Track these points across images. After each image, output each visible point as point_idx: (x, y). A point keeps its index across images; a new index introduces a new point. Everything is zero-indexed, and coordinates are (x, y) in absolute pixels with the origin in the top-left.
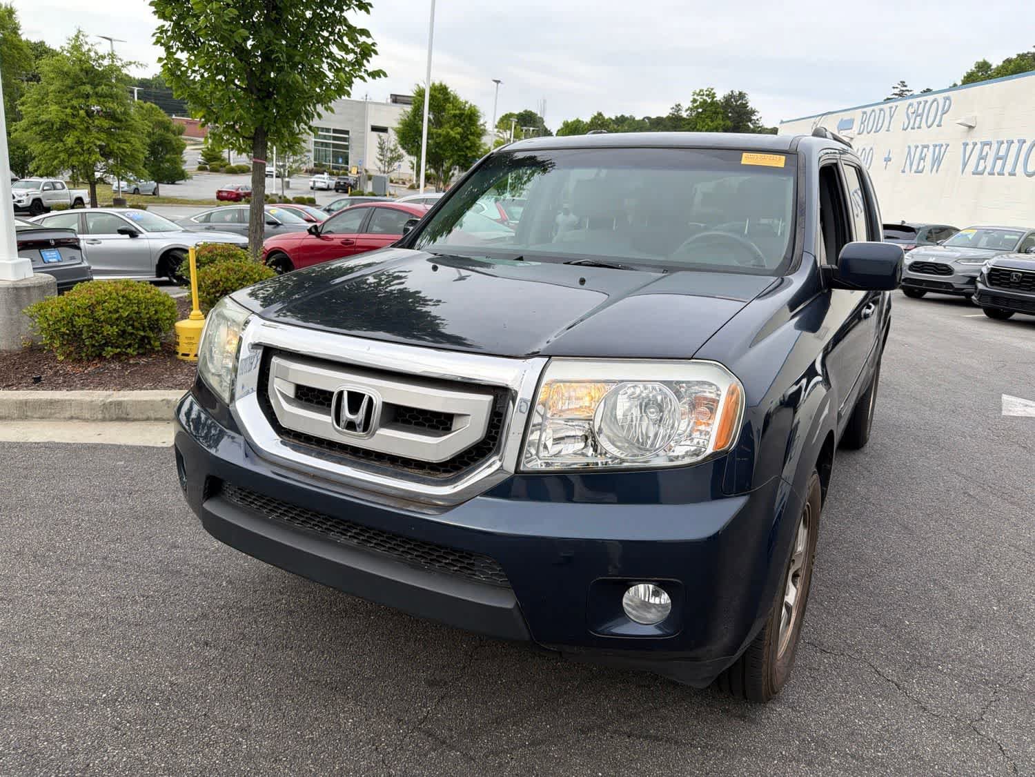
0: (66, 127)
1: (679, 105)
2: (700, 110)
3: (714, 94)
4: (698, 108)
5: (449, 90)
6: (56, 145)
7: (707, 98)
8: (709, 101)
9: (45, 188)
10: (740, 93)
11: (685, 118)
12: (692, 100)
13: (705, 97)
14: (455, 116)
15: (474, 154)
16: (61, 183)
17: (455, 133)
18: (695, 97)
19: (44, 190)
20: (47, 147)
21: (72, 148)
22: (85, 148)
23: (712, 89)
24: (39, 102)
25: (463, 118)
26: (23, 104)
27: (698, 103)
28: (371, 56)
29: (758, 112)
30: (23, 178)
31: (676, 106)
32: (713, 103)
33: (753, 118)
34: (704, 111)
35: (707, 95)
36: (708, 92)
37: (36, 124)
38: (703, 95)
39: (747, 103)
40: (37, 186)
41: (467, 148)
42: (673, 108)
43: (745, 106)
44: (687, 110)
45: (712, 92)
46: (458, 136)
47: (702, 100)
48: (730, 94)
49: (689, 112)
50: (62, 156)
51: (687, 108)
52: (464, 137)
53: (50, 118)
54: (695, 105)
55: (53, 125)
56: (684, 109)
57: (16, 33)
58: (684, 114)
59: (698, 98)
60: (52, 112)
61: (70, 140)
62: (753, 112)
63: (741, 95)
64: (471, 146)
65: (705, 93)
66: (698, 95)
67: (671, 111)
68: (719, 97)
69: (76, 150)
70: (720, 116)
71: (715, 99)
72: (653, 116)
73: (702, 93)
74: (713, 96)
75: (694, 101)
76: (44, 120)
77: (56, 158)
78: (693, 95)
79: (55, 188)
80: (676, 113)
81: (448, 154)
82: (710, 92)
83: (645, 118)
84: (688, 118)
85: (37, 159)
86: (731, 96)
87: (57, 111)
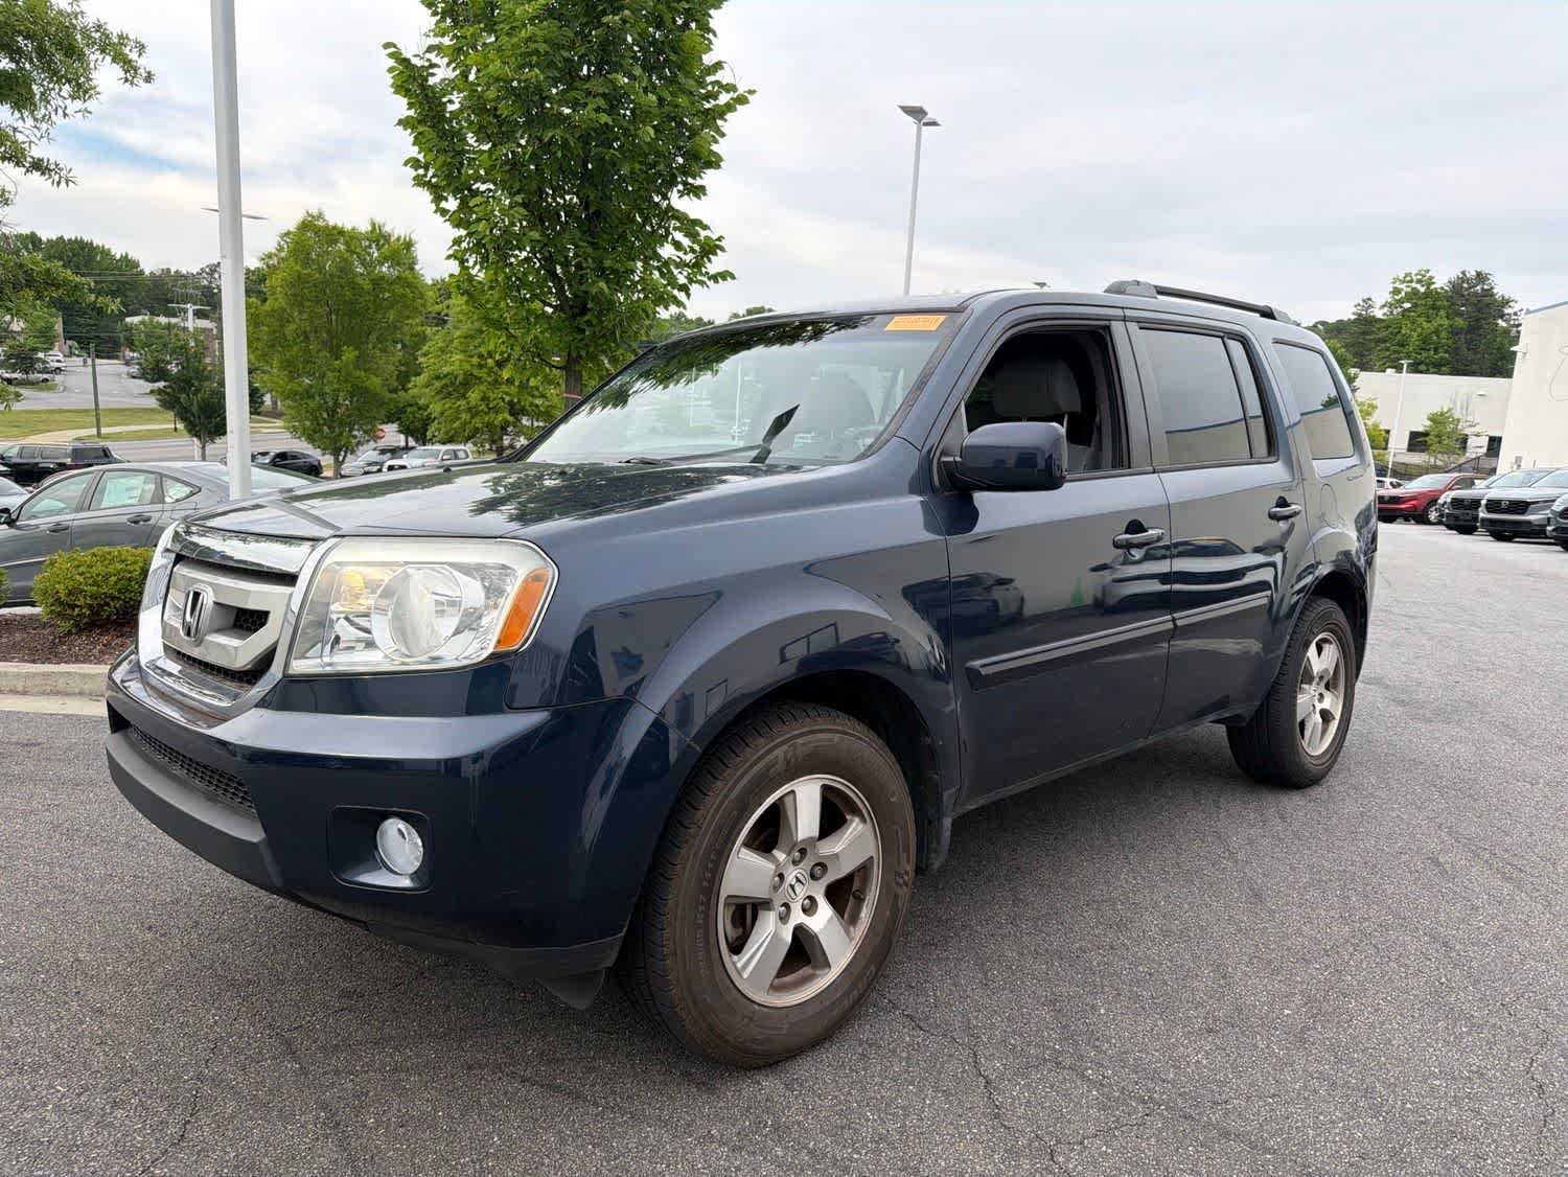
0: (469, 381)
1: (1370, 299)
2: (1407, 305)
3: (1431, 278)
4: (1403, 303)
6: (459, 403)
7: (1418, 286)
8: (1422, 290)
9: (445, 457)
10: (1479, 274)
11: (1380, 319)
12: (1392, 290)
13: (1414, 285)
16: (465, 451)
18: (1397, 285)
19: (443, 460)
20: (447, 406)
21: (476, 406)
22: (491, 406)
23: (1428, 271)
24: (443, 350)
26: (425, 355)
27: (1403, 294)
28: (716, 254)
29: (1516, 302)
30: (424, 444)
31: (1364, 301)
32: (1428, 294)
33: (1506, 311)
34: (1415, 305)
35: (1419, 281)
36: (1419, 277)
37: (438, 378)
38: (1411, 281)
39: (1492, 288)
40: (435, 455)
42: (1359, 305)
43: (1489, 293)
44: (1383, 307)
45: (1428, 275)
47: (1409, 290)
48: (1461, 276)
49: (1386, 309)
50: (465, 416)
51: (1383, 303)
53: (453, 371)
54: (1397, 298)
55: (456, 378)
56: (1378, 305)
57: (412, 269)
58: (1379, 314)
59: (1403, 286)
60: (456, 363)
61: (474, 396)
62: (1506, 302)
63: (1481, 277)
65: (1414, 278)
66: (1403, 282)
67: (1355, 310)
68: (1441, 282)
69: (480, 408)
70: (1442, 312)
71: (1433, 287)
72: (1332, 319)
73: (1408, 278)
74: (1430, 282)
75: (1396, 291)
76: (445, 372)
77: (458, 419)
78: (1394, 283)
79: (456, 457)
80: (1364, 313)
82: (1424, 276)
83: (1317, 323)
84: (1385, 317)
85: (436, 421)
86: (1463, 278)
87: (461, 361)
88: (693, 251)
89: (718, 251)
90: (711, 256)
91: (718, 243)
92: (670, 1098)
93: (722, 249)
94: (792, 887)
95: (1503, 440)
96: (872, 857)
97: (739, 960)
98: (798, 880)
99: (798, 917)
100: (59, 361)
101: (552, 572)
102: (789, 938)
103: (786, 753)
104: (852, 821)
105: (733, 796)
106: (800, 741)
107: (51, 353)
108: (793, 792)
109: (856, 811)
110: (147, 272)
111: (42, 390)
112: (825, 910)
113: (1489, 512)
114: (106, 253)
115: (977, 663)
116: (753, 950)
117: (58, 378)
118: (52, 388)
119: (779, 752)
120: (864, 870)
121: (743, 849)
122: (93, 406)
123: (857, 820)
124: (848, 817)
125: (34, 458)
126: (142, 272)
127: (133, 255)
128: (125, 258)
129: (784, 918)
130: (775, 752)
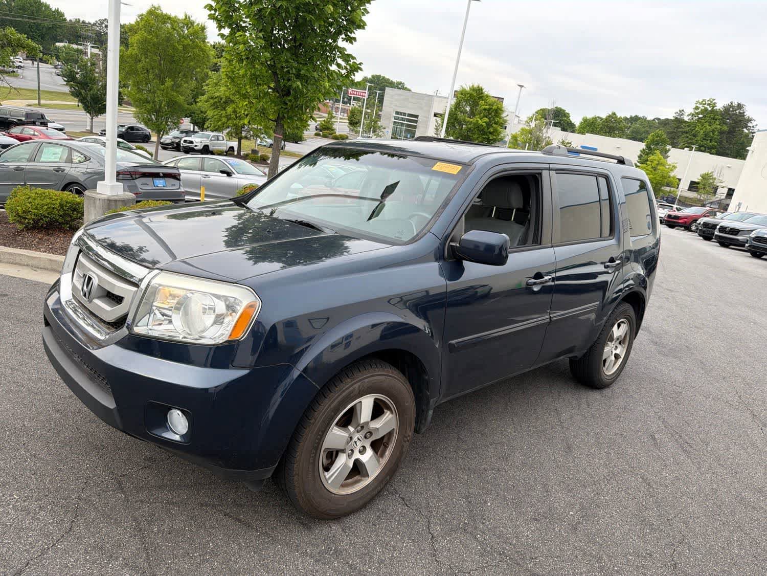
0: (228, 101)
1: (683, 111)
2: (701, 116)
3: (715, 103)
4: (699, 114)
5: (484, 91)
6: (222, 112)
7: (708, 107)
8: (710, 109)
9: (213, 139)
10: (739, 104)
11: (686, 121)
12: (694, 107)
13: (706, 106)
14: (485, 109)
15: (495, 137)
16: (222, 136)
17: (482, 122)
18: (698, 105)
19: (211, 140)
20: (215, 113)
21: (230, 115)
22: (237, 115)
23: (714, 100)
24: (216, 84)
25: (490, 112)
26: (207, 85)
27: (700, 110)
28: (358, 72)
29: (755, 121)
30: (202, 131)
31: (680, 111)
32: (713, 111)
33: (749, 125)
34: (705, 116)
35: (709, 104)
36: (709, 102)
37: (212, 98)
38: (705, 104)
39: (744, 113)
40: (208, 137)
41: (491, 133)
42: (677, 113)
43: (742, 115)
44: (689, 115)
45: (714, 102)
46: (484, 124)
47: (703, 108)
48: (730, 104)
49: (690, 117)
50: (224, 120)
51: (689, 113)
52: (489, 125)
53: (220, 95)
54: (697, 111)
55: (221, 99)
56: (686, 114)
57: (204, 42)
58: (686, 118)
59: (701, 106)
60: (222, 91)
61: (229, 110)
62: (750, 120)
63: (740, 106)
64: (494, 132)
65: (707, 102)
66: (701, 104)
67: (675, 115)
68: (720, 106)
69: (232, 116)
70: (718, 122)
71: (715, 108)
72: (663, 118)
73: (704, 102)
74: (714, 105)
75: (697, 108)
76: (216, 96)
77: (220, 120)
78: (697, 104)
79: (218, 140)
80: (679, 117)
81: (475, 136)
82: (712, 102)
83: (655, 119)
84: (689, 121)
85: (209, 120)
86: (731, 106)
87: (225, 91)
88: (346, 68)
89: (359, 70)
90: (355, 72)
91: (359, 66)
92: (291, 531)
93: (361, 69)
94: (356, 442)
95: (735, 191)
96: (394, 429)
97: (328, 474)
98: (358, 439)
99: (357, 455)
100: (21, 62)
101: (259, 304)
102: (351, 465)
103: (359, 386)
104: (387, 413)
105: (332, 406)
106: (366, 380)
107: (17, 57)
108: (361, 402)
109: (389, 408)
110: (68, 20)
111: (11, 76)
112: (369, 452)
113: (720, 232)
114: (47, 7)
115: (454, 342)
116: (334, 471)
117: (20, 71)
118: (17, 76)
119: (356, 386)
120: (390, 434)
121: (335, 427)
122: (37, 89)
123: (389, 412)
124: (385, 411)
125: (6, 115)
126: (65, 20)
127: (62, 10)
128: (57, 11)
129: (350, 456)
130: (354, 386)
